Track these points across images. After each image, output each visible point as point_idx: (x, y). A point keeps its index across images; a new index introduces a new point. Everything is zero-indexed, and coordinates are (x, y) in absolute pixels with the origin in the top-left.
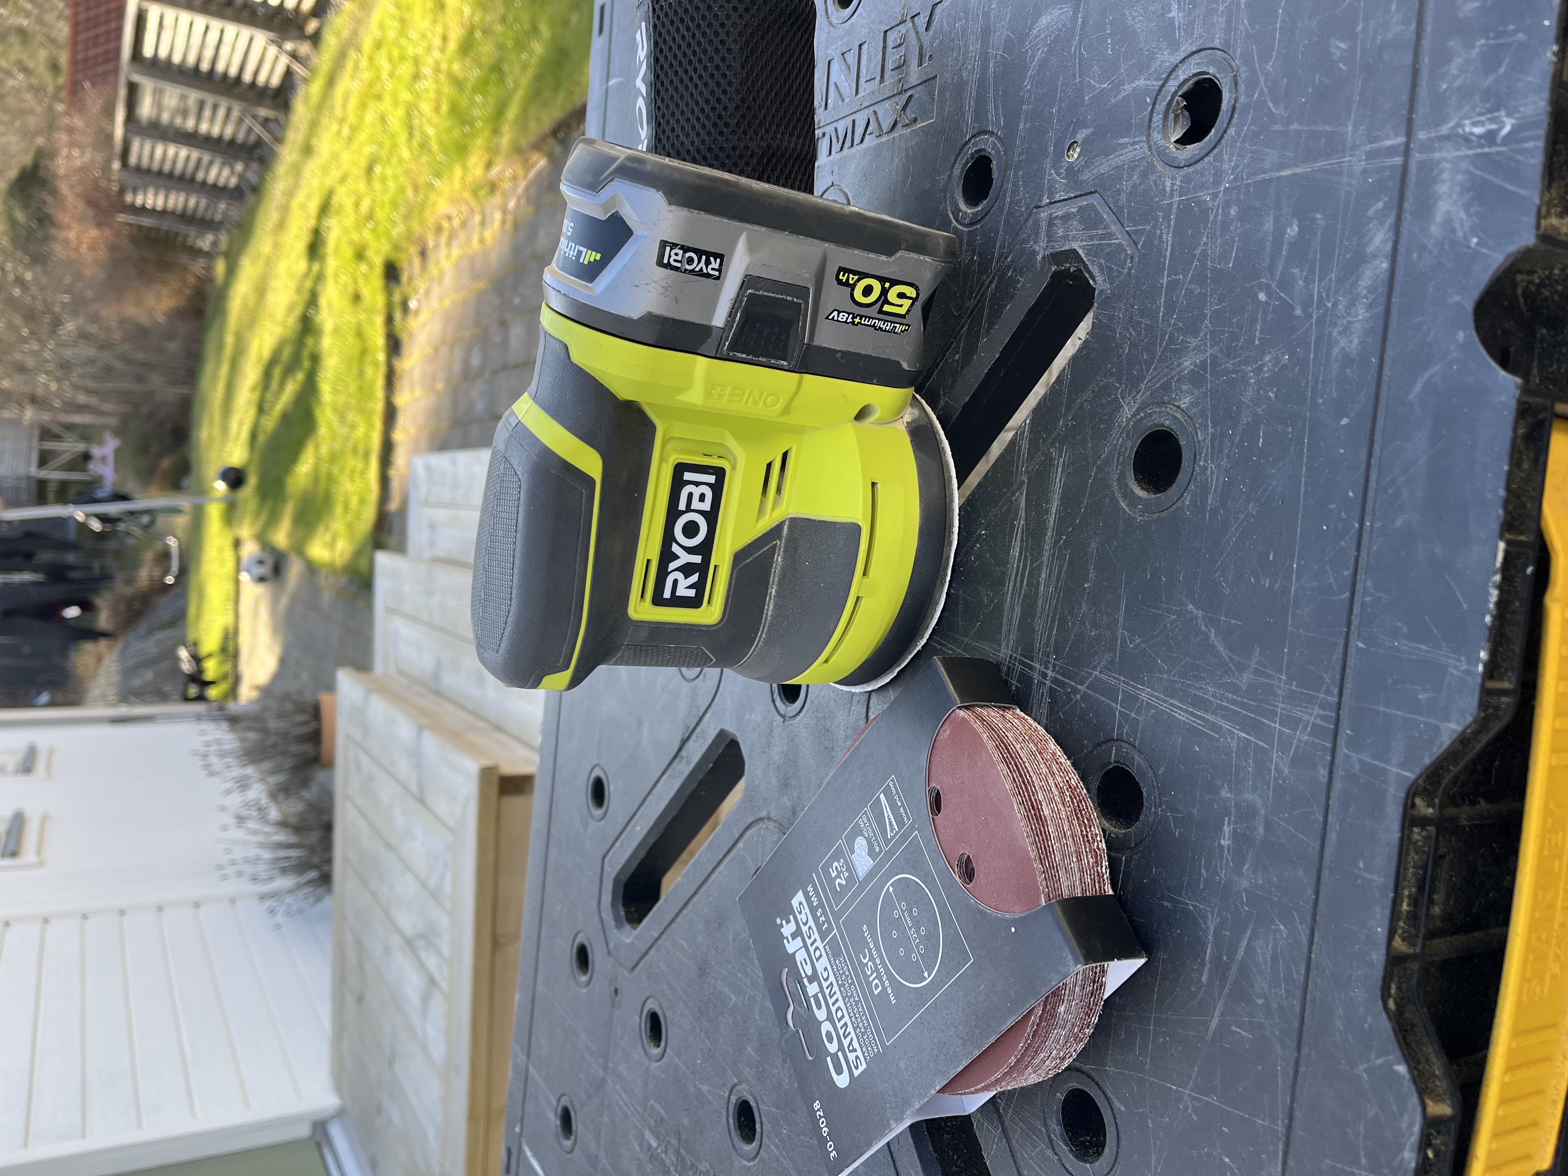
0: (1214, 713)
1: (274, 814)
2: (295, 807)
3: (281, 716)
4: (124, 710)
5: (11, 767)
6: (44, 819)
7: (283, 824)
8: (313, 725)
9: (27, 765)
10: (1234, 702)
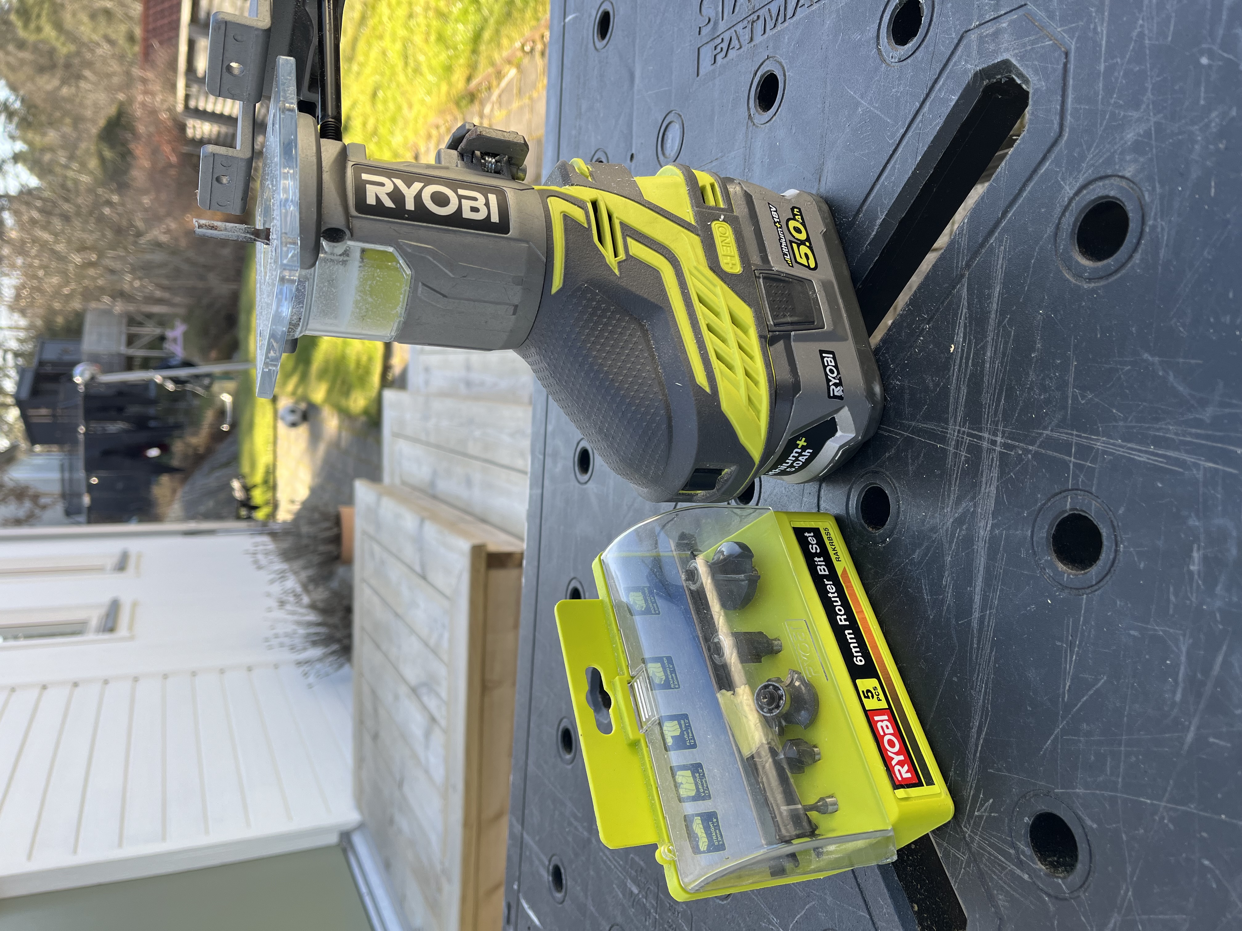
0: (1177, 449)
1: (306, 600)
2: (321, 594)
3: (312, 522)
4: (192, 525)
5: (109, 567)
6: (135, 605)
7: (313, 606)
8: (335, 531)
9: (122, 566)
10: (1198, 436)
